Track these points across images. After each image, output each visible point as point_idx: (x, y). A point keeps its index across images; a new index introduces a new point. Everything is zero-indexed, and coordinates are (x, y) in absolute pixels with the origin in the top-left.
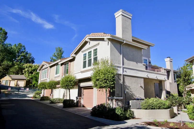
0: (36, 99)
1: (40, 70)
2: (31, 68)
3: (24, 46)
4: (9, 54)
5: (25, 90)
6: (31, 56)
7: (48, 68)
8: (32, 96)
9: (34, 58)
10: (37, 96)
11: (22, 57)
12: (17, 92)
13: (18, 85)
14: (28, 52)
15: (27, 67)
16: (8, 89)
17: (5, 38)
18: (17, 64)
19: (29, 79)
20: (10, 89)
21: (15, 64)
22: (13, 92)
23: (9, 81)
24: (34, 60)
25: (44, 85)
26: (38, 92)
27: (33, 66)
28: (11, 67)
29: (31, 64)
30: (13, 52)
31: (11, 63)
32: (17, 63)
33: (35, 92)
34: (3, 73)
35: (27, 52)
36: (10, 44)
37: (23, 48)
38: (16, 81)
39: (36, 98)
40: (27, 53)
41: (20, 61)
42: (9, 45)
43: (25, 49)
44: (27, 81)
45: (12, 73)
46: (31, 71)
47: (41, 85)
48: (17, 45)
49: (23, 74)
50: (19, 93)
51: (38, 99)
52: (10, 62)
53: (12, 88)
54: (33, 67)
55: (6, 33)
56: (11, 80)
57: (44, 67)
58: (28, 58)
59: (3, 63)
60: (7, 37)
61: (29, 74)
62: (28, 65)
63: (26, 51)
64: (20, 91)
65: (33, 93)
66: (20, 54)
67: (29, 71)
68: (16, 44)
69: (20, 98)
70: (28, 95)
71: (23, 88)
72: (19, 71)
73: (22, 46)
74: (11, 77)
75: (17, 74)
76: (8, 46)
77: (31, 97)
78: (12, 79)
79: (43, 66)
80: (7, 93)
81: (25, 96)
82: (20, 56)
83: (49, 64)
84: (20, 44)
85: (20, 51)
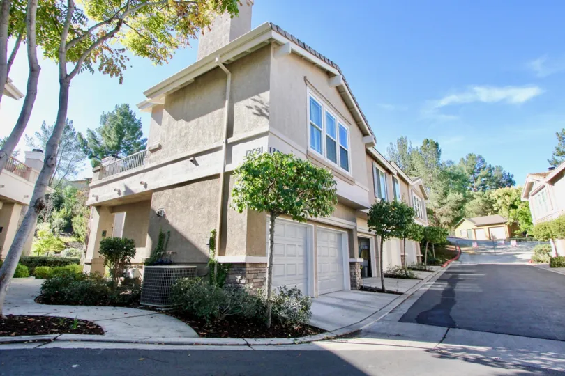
0: (540, 263)
1: (527, 196)
2: (510, 196)
3: (480, 157)
4: (453, 179)
5: (510, 246)
6: (502, 172)
7: (544, 186)
8: (530, 258)
9: (511, 174)
10: (542, 257)
11: (483, 179)
12: (492, 251)
13: (493, 237)
14: (492, 166)
15: (499, 197)
16: (471, 245)
17: (438, 153)
18: (479, 195)
19: (512, 220)
20: (475, 245)
21: (474, 196)
22: (484, 250)
23: (473, 231)
24: (513, 179)
25: (548, 229)
26: (540, 246)
27: (513, 190)
28: (464, 202)
29: (506, 189)
30: (460, 175)
31: (461, 194)
32: (477, 193)
33: (534, 248)
34: (453, 216)
35: (490, 165)
36: (450, 162)
37: (479, 161)
38: (486, 228)
39: (539, 261)
40: (491, 169)
41: (481, 188)
42: (448, 163)
43: (483, 161)
44: (509, 226)
45: (474, 214)
46: (511, 203)
47: (540, 229)
48: (465, 159)
49: (496, 212)
50: (497, 251)
51: (545, 263)
52: (459, 194)
53: (479, 243)
54: (514, 192)
55: (436, 145)
56: (476, 227)
57: (534, 188)
58: (496, 178)
59: (448, 198)
60: (440, 151)
61: (509, 210)
62: (500, 191)
63: (488, 165)
64: (498, 247)
65: (529, 251)
66: (478, 175)
67: (508, 204)
68: (463, 159)
69: (500, 261)
70: (518, 256)
71: (503, 242)
72: (487, 208)
73: (475, 158)
74: (473, 222)
75: (485, 213)
76: (447, 165)
77: (528, 260)
78: (478, 226)
79: (531, 184)
80: (471, 252)
81: (513, 258)
82: (477, 178)
83: (545, 175)
84: (471, 155)
85: (475, 168)
